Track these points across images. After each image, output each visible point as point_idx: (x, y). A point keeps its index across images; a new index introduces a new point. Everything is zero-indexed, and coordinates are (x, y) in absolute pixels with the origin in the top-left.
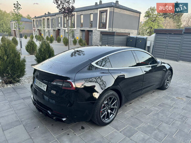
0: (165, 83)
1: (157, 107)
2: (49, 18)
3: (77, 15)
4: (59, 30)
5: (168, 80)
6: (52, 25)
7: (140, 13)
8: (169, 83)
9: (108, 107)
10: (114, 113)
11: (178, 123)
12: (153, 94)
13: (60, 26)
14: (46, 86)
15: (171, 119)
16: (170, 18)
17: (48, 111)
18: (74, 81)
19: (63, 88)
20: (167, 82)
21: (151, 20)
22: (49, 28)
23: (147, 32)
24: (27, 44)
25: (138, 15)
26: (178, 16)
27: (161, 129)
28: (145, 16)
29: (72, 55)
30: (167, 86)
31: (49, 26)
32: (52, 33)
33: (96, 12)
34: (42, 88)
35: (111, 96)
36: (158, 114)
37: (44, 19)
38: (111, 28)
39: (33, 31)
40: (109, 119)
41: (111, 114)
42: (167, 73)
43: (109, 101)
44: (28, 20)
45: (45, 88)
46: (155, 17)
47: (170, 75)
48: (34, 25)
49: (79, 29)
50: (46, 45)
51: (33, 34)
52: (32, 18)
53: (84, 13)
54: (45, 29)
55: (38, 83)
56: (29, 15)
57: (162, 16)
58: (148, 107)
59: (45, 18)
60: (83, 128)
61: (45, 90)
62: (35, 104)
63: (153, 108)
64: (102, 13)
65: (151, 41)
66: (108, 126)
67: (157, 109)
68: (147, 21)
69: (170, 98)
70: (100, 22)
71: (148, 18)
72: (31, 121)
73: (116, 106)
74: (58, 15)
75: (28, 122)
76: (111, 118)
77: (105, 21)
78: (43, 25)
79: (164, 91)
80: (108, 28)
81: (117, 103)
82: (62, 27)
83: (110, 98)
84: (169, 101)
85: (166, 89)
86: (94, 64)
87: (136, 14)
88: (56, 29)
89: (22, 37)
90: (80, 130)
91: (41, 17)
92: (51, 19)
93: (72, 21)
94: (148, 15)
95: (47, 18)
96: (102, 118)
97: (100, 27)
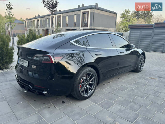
0: (139, 66)
1: (132, 85)
2: (39, 20)
3: (62, 17)
4: (47, 29)
5: (142, 64)
6: (42, 25)
7: (116, 14)
8: (142, 66)
9: (87, 83)
10: (93, 88)
11: (152, 97)
12: (129, 75)
13: (48, 26)
14: (28, 62)
15: (145, 94)
16: (142, 19)
17: (30, 86)
18: (53, 56)
19: (42, 62)
20: (141, 65)
21: (126, 21)
22: (39, 28)
23: (123, 30)
24: (18, 39)
25: (114, 15)
26: (149, 17)
27: (136, 101)
28: (121, 17)
29: (54, 38)
30: (141, 69)
31: (39, 26)
32: (42, 32)
33: (79, 13)
34: (24, 65)
35: (90, 72)
36: (133, 90)
37: (34, 21)
38: (91, 26)
39: (25, 31)
40: (88, 94)
41: (90, 89)
42: (141, 57)
43: (87, 77)
44: (21, 22)
45: (27, 64)
46: (129, 18)
47: (143, 59)
48: (26, 26)
49: (65, 28)
50: (33, 35)
51: (25, 34)
52: (24, 20)
53: (68, 14)
54: (36, 29)
55: (21, 61)
56: (22, 18)
57: (135, 17)
58: (124, 85)
59: (35, 19)
60: (63, 102)
61: (27, 66)
62: (18, 81)
63: (128, 86)
64: (84, 14)
65: (127, 36)
66: (87, 100)
67: (132, 86)
68: (123, 21)
69: (143, 78)
70: (83, 21)
71: (123, 19)
72: (14, 98)
73: (95, 82)
74: (47, 17)
75: (12, 99)
76: (90, 93)
77: (86, 21)
78: (34, 26)
79: (138, 73)
80: (90, 26)
81: (95, 79)
82: (50, 27)
83: (89, 74)
84: (143, 81)
85: (140, 71)
86: (72, 42)
87: (113, 14)
88: (45, 29)
89: (15, 37)
90: (61, 104)
91: (32, 19)
92: (40, 21)
93: (59, 21)
94: (123, 16)
95: (37, 20)
96: (81, 92)
97: (83, 26)
